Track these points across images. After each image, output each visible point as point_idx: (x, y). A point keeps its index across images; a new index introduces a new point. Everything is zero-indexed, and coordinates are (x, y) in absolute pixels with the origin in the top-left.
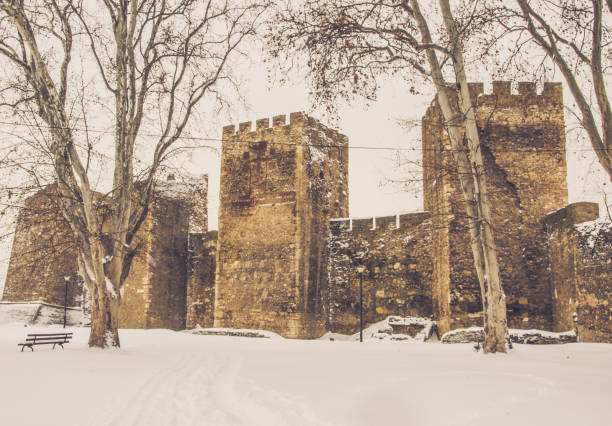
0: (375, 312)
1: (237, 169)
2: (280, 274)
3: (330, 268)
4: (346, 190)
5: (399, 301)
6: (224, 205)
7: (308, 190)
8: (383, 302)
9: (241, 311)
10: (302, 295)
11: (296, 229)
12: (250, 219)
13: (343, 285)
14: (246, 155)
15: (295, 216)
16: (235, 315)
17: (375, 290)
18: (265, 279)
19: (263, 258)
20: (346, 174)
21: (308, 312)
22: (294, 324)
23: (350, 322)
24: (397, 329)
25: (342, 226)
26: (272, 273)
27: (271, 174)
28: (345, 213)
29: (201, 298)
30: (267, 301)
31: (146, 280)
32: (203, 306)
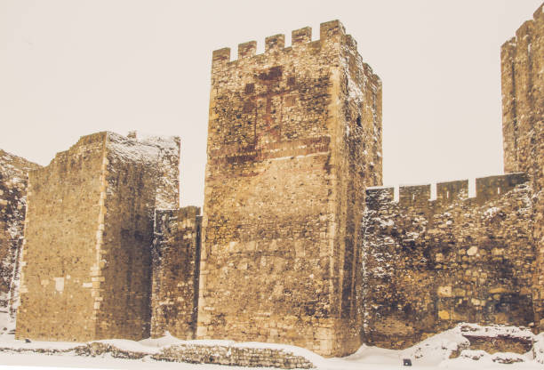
0: (437, 317)
1: (235, 108)
2: (303, 260)
3: (364, 255)
4: (381, 151)
5: (476, 302)
6: (214, 160)
7: (345, 138)
8: (451, 303)
9: (239, 313)
10: (336, 291)
11: (330, 192)
12: (254, 180)
13: (385, 279)
14: (249, 88)
15: (329, 172)
16: (229, 320)
17: (436, 286)
18: (278, 268)
19: (277, 235)
20: (379, 129)
21: (343, 317)
22: (326, 334)
23: (397, 331)
24: (475, 342)
25: (383, 196)
26: (290, 258)
27: (289, 112)
28: (378, 181)
29: (172, 297)
30: (282, 300)
31: (95, 270)
32: (174, 308)
